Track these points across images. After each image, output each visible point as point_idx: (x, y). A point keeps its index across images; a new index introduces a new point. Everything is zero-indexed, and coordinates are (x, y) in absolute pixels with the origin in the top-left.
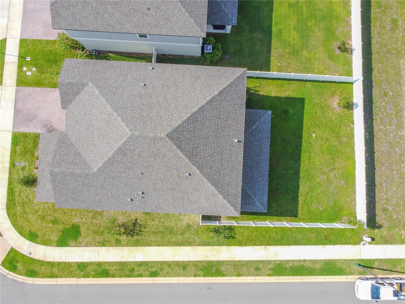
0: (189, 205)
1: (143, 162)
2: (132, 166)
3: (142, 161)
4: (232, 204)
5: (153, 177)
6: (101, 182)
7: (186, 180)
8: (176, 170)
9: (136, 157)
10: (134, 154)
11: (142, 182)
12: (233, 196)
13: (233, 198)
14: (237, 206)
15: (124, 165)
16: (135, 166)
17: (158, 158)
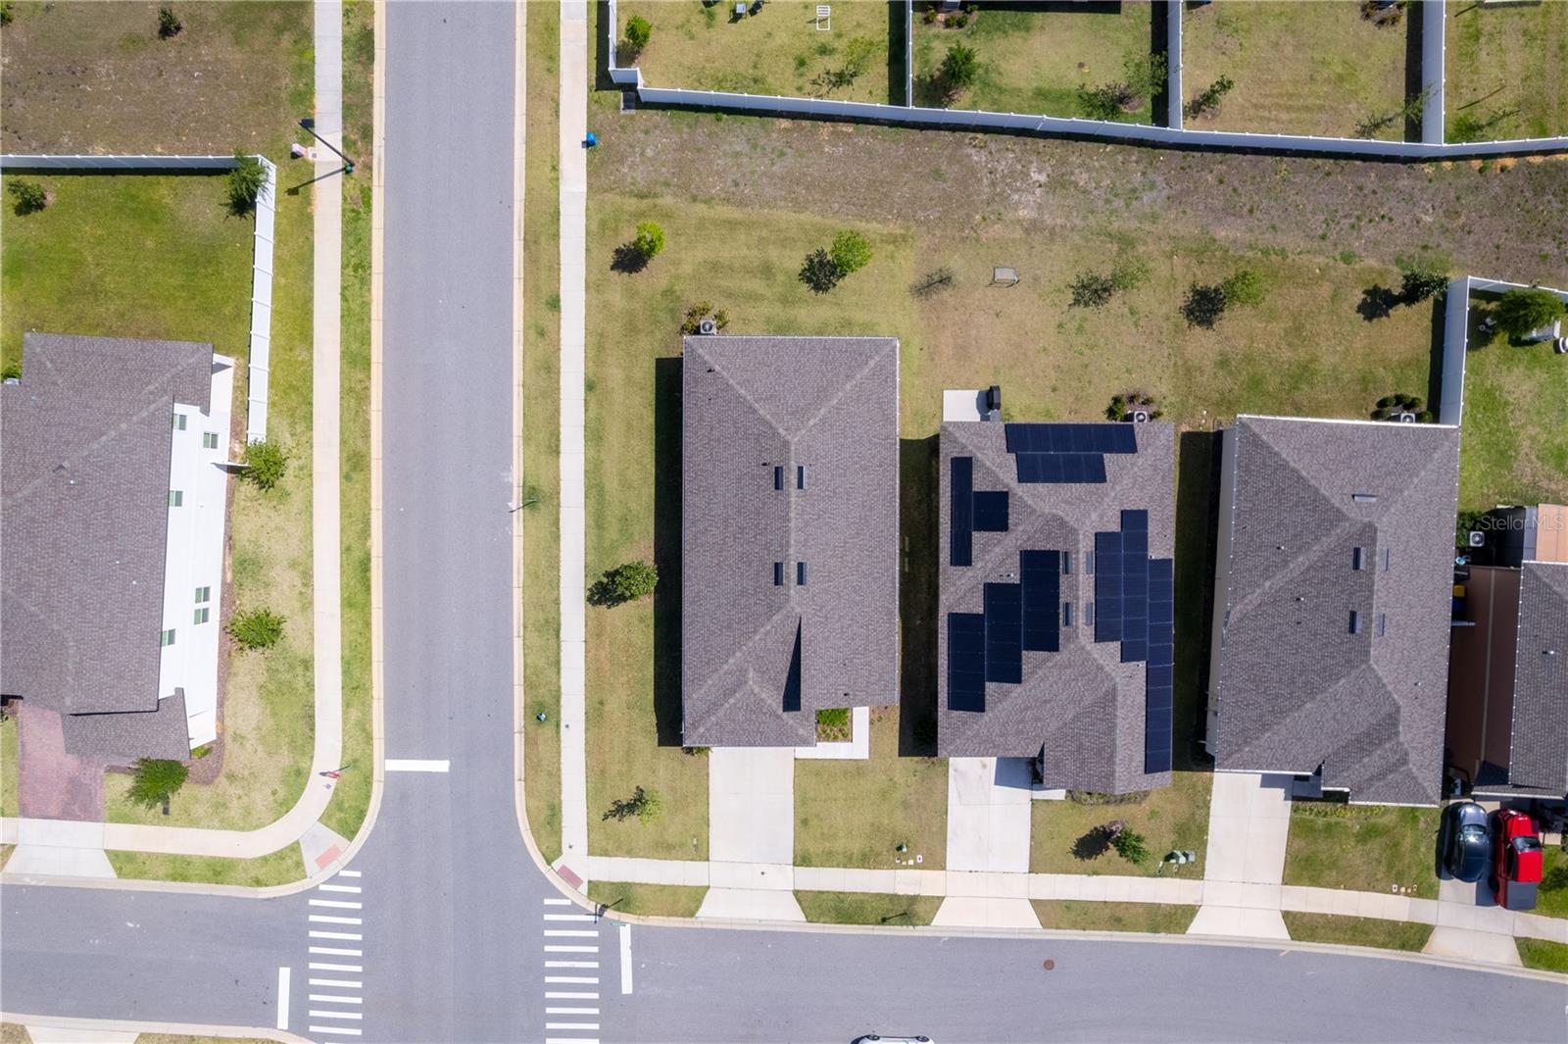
0: (146, 482)
1: (46, 556)
2: (54, 574)
3: (43, 558)
5: (79, 541)
6: (94, 629)
7: (86, 485)
8: (64, 502)
9: (34, 567)
10: (27, 569)
11: (93, 560)
15: (54, 587)
16: (57, 570)
17: (36, 531)
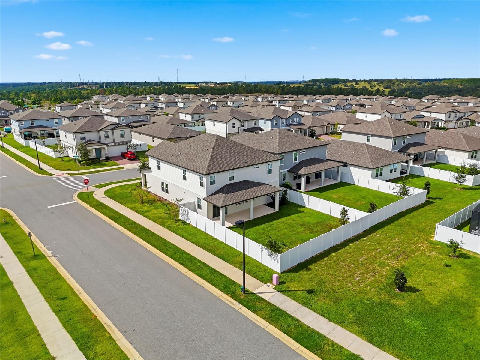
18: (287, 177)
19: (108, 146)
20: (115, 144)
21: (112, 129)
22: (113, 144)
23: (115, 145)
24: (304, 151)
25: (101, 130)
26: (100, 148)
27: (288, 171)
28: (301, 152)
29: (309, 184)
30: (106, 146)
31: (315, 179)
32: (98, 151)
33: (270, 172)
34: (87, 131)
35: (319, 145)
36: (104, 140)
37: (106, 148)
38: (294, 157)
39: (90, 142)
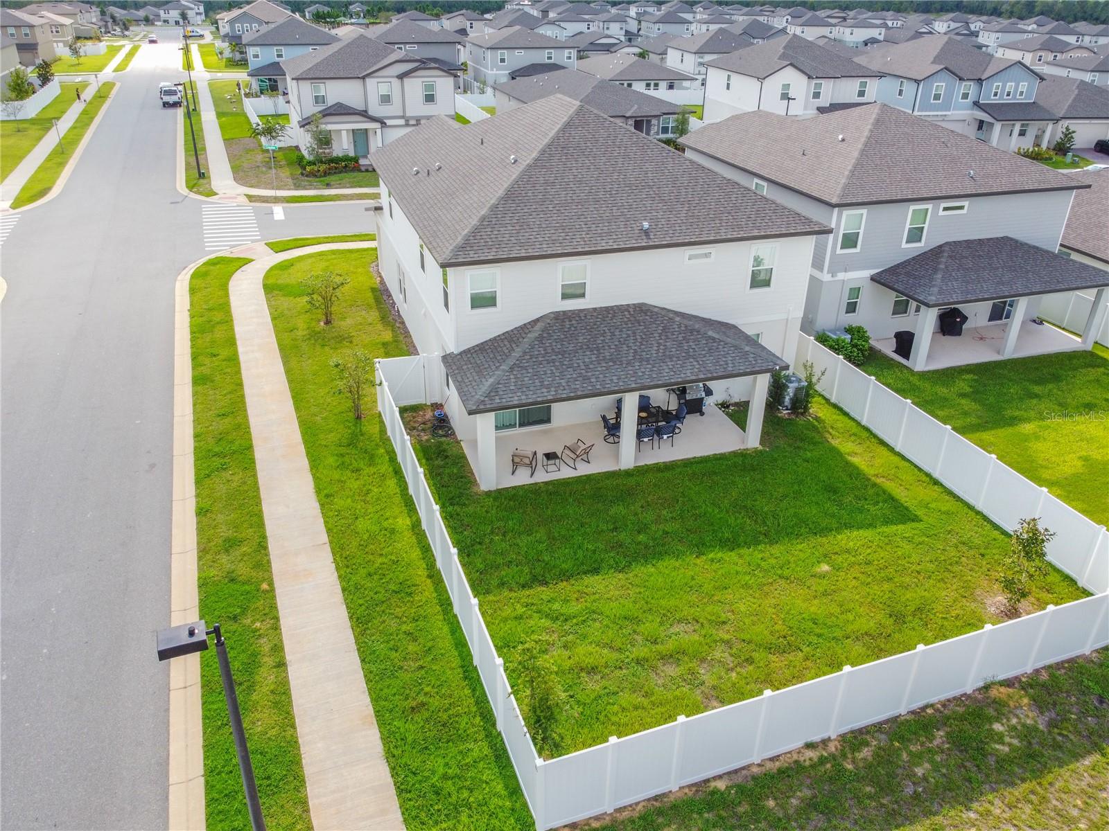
4: (471, 238)
12: (494, 240)
13: (488, 240)
14: (470, 252)
18: (863, 302)
19: (383, 124)
20: (407, 121)
21: (401, 77)
22: (402, 122)
23: (407, 125)
24: (961, 208)
25: (368, 75)
26: (366, 130)
27: (873, 279)
28: (946, 209)
29: (957, 337)
30: (377, 125)
31: (989, 321)
32: (361, 137)
33: (760, 280)
34: (332, 75)
35: (1036, 186)
36: (375, 109)
37: (379, 131)
38: (908, 226)
39: (340, 110)
